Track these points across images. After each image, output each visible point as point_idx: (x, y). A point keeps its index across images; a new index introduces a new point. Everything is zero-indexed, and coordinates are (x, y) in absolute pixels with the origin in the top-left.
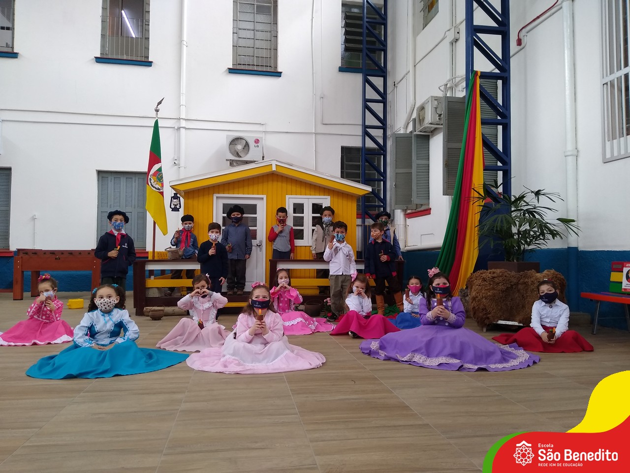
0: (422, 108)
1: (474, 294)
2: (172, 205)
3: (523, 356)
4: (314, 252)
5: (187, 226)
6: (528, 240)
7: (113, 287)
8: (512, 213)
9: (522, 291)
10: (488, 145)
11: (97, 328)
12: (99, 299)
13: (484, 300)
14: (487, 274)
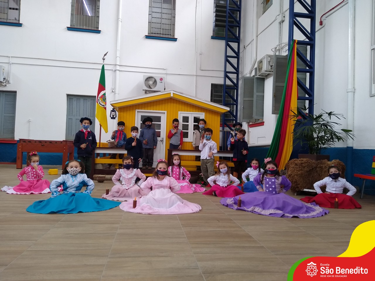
0: (261, 62)
1: (289, 173)
2: (111, 115)
3: (318, 210)
4: (194, 146)
5: (121, 128)
6: (323, 142)
7: (78, 162)
8: (314, 126)
9: (319, 172)
10: (301, 85)
11: (68, 184)
12: (70, 168)
13: (296, 176)
14: (298, 161)
